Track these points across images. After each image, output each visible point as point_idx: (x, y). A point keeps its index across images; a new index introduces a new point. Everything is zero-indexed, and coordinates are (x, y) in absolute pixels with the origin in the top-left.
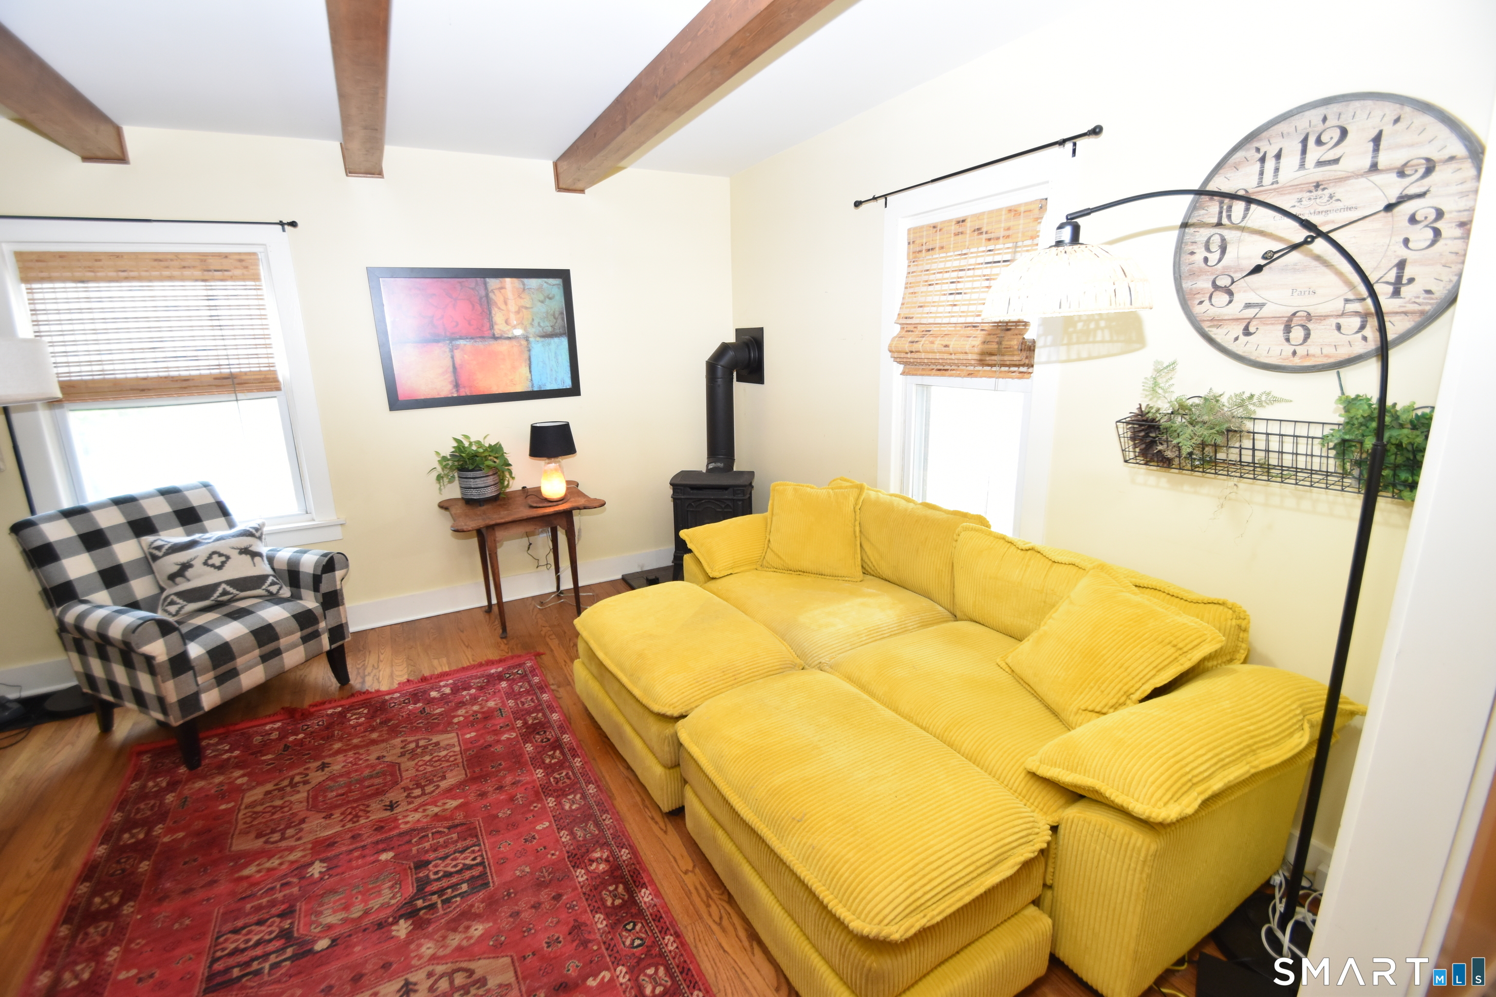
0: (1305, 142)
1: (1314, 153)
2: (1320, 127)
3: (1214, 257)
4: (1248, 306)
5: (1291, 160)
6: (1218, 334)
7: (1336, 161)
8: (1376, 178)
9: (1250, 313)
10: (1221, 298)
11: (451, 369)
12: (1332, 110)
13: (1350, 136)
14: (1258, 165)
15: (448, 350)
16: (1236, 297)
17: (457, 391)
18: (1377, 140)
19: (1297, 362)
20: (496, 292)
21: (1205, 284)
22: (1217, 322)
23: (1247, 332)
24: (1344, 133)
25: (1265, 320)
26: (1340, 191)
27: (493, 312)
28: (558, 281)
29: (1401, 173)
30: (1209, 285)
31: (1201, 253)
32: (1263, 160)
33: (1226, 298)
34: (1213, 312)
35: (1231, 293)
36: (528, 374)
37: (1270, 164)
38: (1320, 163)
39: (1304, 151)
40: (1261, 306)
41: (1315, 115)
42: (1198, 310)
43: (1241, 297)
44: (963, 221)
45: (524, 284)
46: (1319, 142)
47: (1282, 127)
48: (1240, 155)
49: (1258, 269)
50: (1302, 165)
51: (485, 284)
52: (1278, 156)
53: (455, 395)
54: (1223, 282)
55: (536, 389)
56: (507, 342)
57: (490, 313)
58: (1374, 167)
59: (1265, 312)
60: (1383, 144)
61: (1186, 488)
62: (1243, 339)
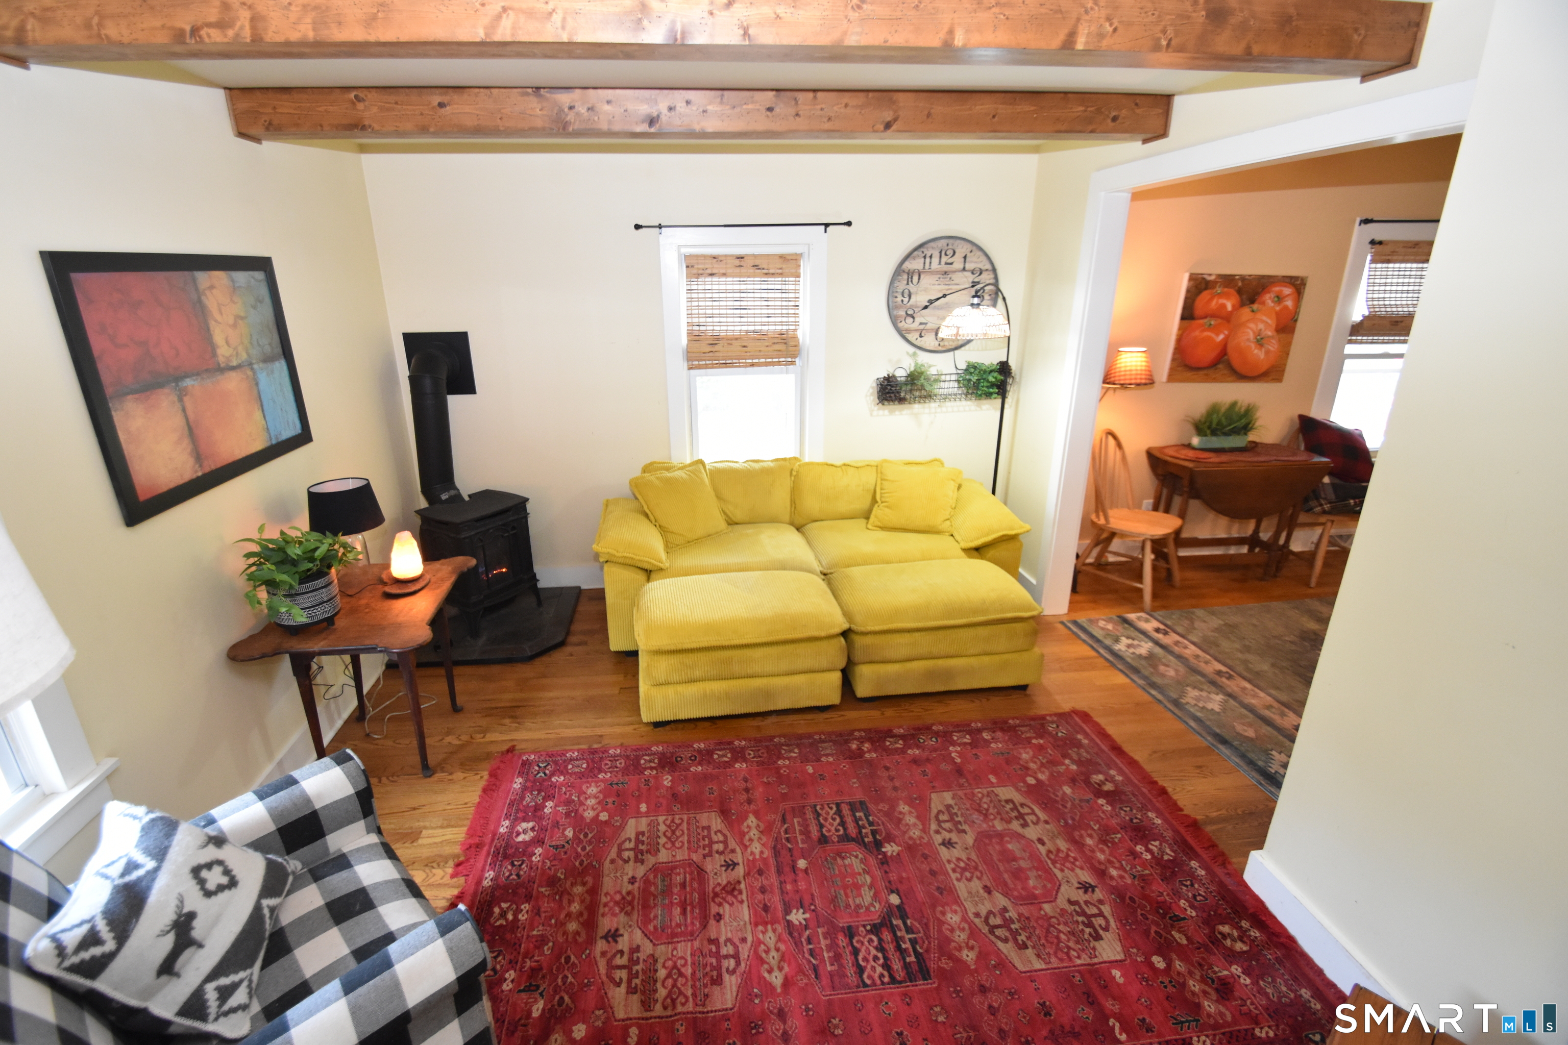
0: (941, 252)
1: (944, 259)
2: (946, 248)
3: (906, 300)
4: (921, 324)
5: (935, 260)
6: (909, 337)
7: (951, 264)
8: (965, 273)
9: (922, 327)
10: (910, 320)
11: (186, 432)
12: (951, 241)
13: (957, 254)
14: (923, 260)
15: (176, 399)
16: (916, 319)
17: (201, 466)
18: (965, 257)
19: (940, 348)
20: (207, 292)
21: (902, 313)
22: (909, 331)
23: (921, 336)
24: (954, 253)
25: (928, 331)
26: (954, 276)
27: (212, 328)
28: (260, 275)
29: (973, 273)
30: (904, 313)
31: (900, 298)
32: (925, 257)
33: (911, 320)
34: (906, 326)
35: (913, 318)
36: (264, 422)
37: (928, 260)
38: (947, 264)
39: (940, 257)
40: (926, 324)
41: (944, 242)
42: (900, 325)
43: (918, 320)
44: (742, 258)
45: (233, 281)
46: (946, 255)
47: (932, 244)
48: (916, 253)
49: (926, 307)
50: (940, 263)
51: (194, 280)
52: (931, 257)
53: (200, 474)
54: (910, 312)
55: (274, 442)
56: (233, 374)
57: (208, 329)
58: (964, 269)
59: (929, 326)
60: (968, 259)
61: (897, 413)
62: (920, 339)
